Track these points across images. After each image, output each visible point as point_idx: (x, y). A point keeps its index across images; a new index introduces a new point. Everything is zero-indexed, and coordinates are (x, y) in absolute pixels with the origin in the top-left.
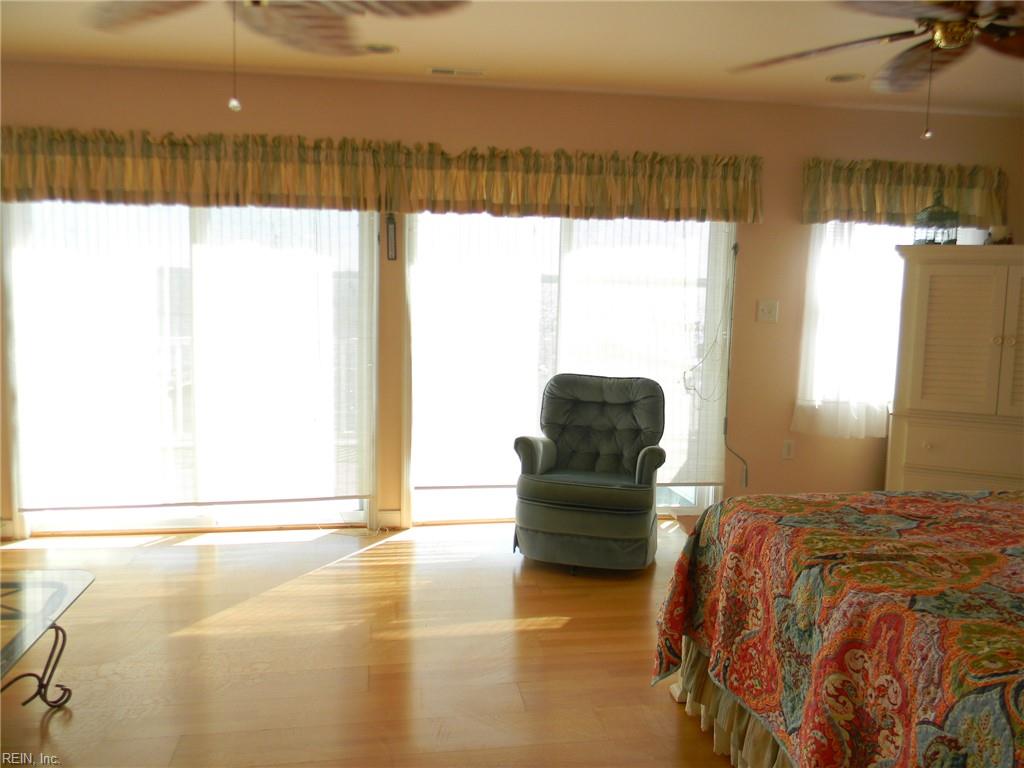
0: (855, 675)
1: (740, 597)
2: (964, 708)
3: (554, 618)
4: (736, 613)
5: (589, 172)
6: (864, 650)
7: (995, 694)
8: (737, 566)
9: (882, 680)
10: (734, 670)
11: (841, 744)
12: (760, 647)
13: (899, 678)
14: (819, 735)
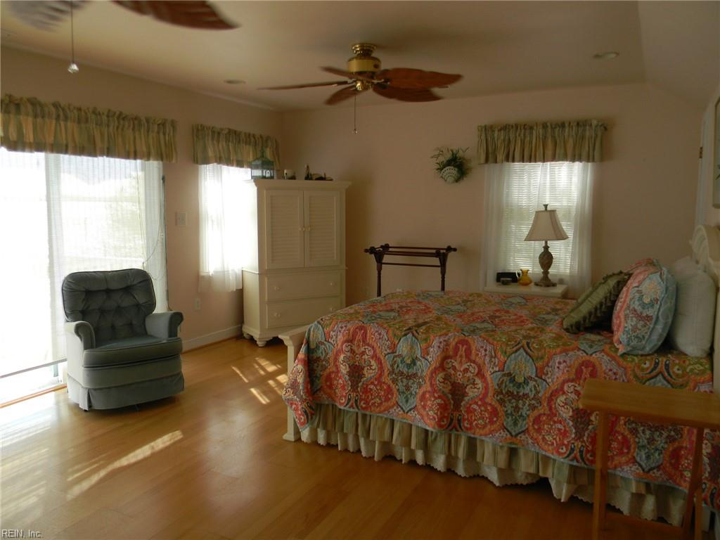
0: (449, 370)
1: (357, 363)
2: (511, 360)
3: (170, 434)
4: (356, 372)
5: (79, 122)
6: (451, 358)
7: (522, 350)
8: (352, 349)
9: (465, 366)
10: (361, 400)
11: (449, 400)
12: (376, 383)
13: (474, 362)
14: (439, 401)
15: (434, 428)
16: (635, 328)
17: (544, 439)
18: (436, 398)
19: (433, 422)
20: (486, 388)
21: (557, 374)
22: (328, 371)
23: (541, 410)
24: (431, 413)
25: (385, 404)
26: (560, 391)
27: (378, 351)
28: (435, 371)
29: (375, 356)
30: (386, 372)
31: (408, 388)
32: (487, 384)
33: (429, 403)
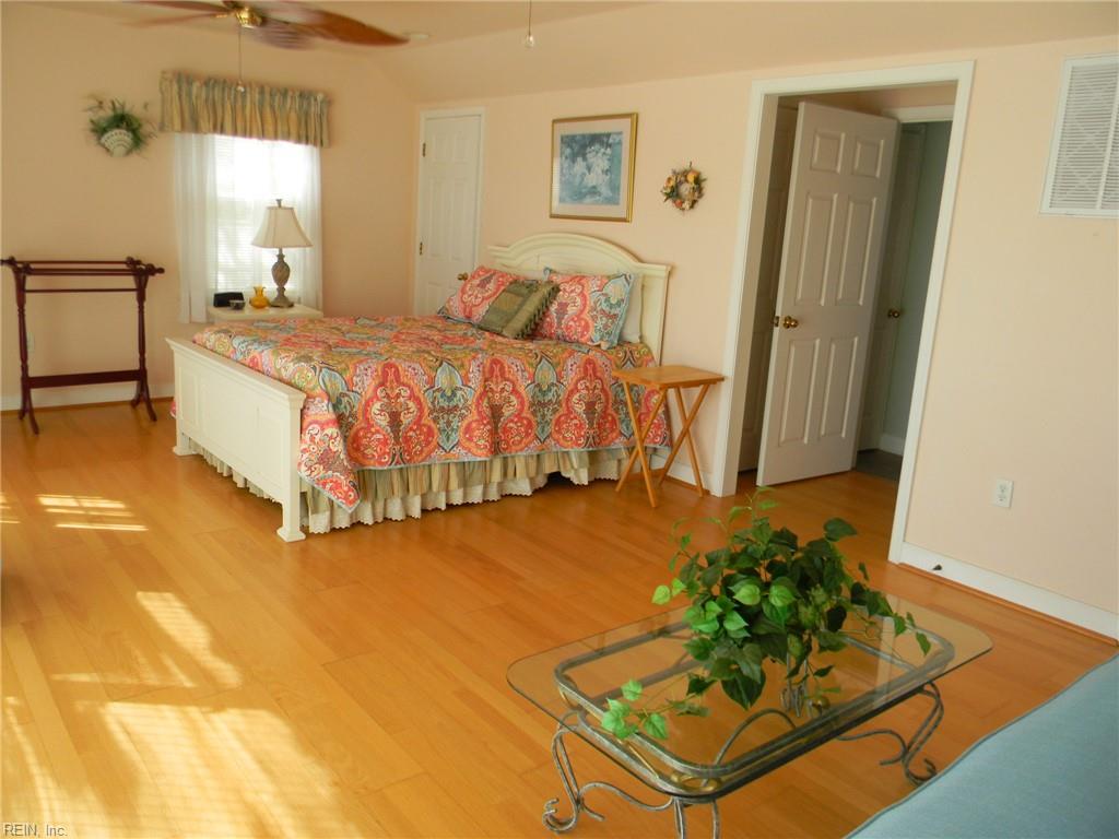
0: (490, 394)
1: (394, 409)
4: (395, 420)
6: (490, 381)
7: (544, 360)
8: (386, 394)
9: (501, 386)
10: (405, 451)
12: (415, 427)
13: (508, 380)
14: (489, 427)
15: (487, 456)
16: (606, 326)
17: (564, 437)
18: (485, 425)
19: (484, 451)
20: (522, 403)
21: (571, 376)
22: (354, 429)
23: (563, 410)
24: (482, 442)
25: (426, 450)
26: (575, 390)
27: (416, 390)
28: (480, 398)
29: (413, 397)
30: (426, 411)
31: (449, 423)
32: (522, 398)
33: (477, 433)
